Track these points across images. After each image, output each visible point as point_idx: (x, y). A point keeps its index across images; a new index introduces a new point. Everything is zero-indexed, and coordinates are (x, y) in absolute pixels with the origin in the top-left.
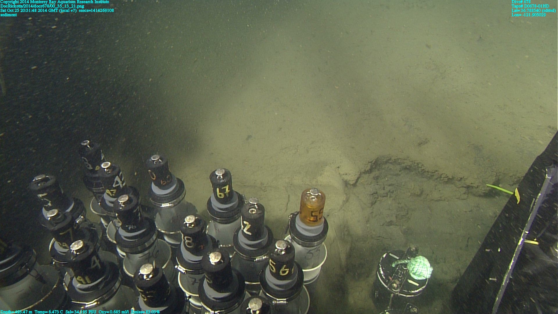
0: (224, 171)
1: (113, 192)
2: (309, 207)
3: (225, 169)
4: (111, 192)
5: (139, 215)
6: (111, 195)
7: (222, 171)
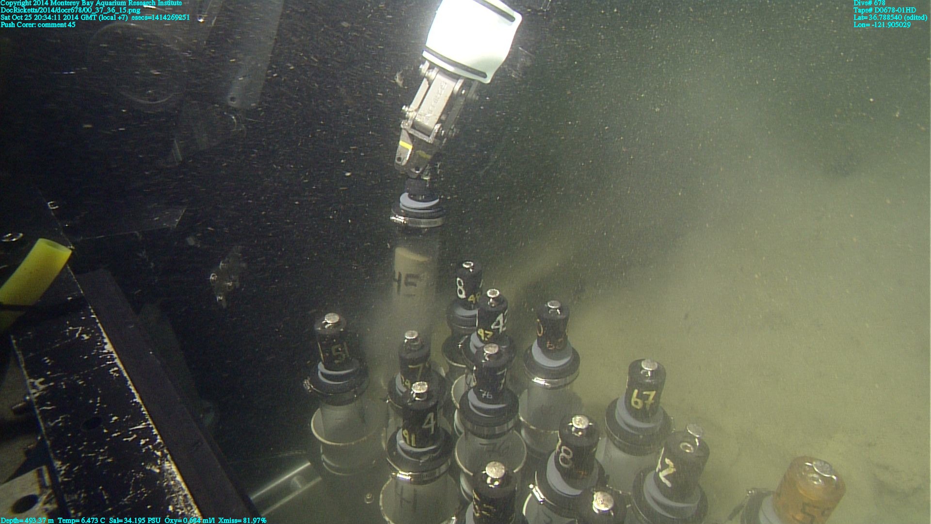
1: (488, 334)
2: (801, 492)
4: (485, 333)
6: (483, 338)
7: (653, 366)
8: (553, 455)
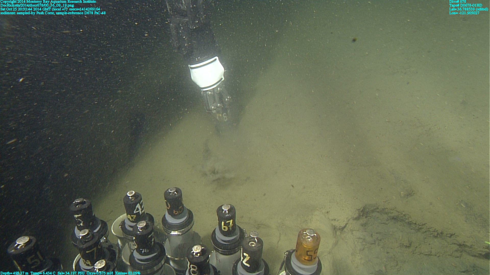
0: (230, 207)
1: (133, 217)
2: (305, 246)
3: (230, 205)
4: (131, 217)
5: (153, 240)
6: (131, 220)
7: (228, 207)
8: (187, 271)
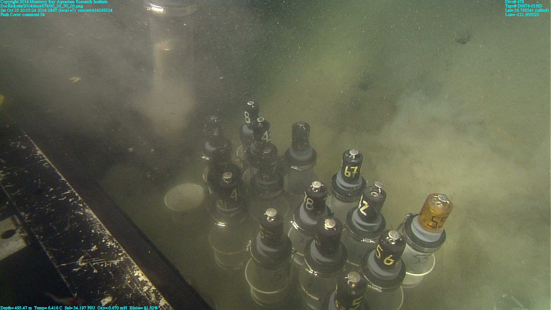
0: (358, 153)
2: (432, 211)
8: (303, 204)
